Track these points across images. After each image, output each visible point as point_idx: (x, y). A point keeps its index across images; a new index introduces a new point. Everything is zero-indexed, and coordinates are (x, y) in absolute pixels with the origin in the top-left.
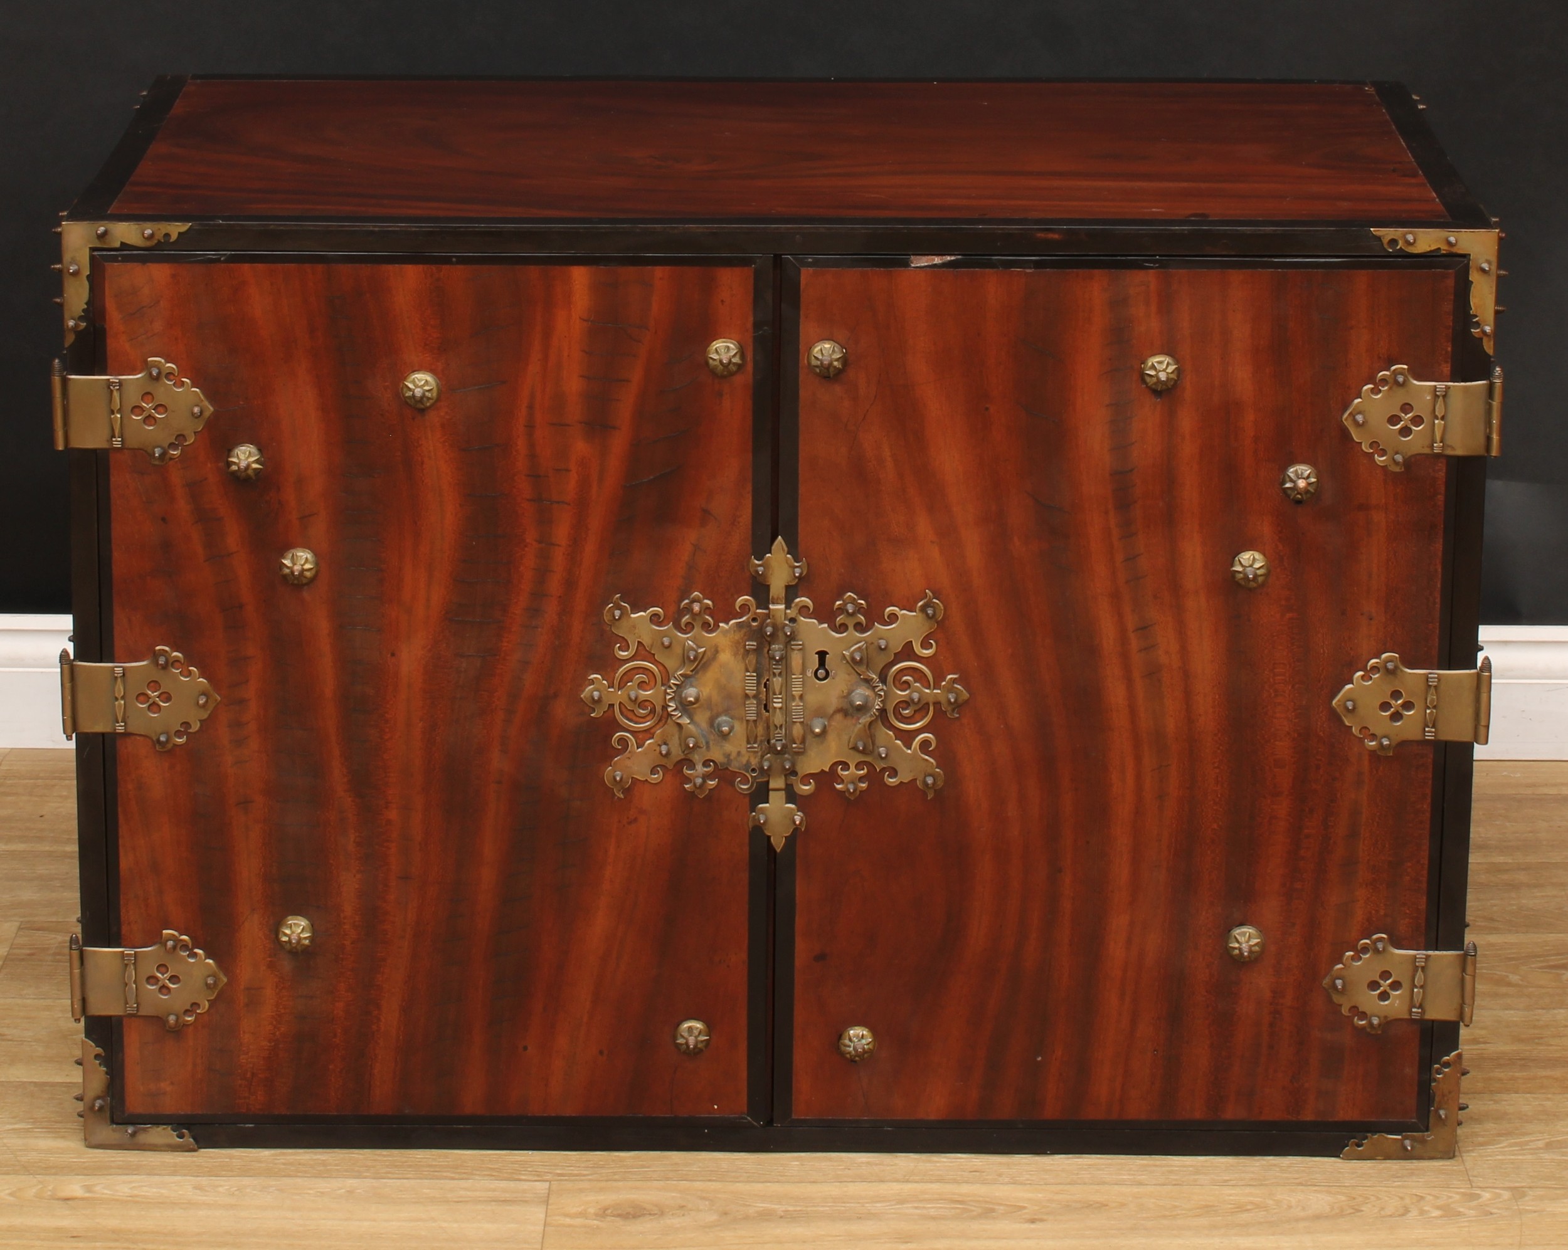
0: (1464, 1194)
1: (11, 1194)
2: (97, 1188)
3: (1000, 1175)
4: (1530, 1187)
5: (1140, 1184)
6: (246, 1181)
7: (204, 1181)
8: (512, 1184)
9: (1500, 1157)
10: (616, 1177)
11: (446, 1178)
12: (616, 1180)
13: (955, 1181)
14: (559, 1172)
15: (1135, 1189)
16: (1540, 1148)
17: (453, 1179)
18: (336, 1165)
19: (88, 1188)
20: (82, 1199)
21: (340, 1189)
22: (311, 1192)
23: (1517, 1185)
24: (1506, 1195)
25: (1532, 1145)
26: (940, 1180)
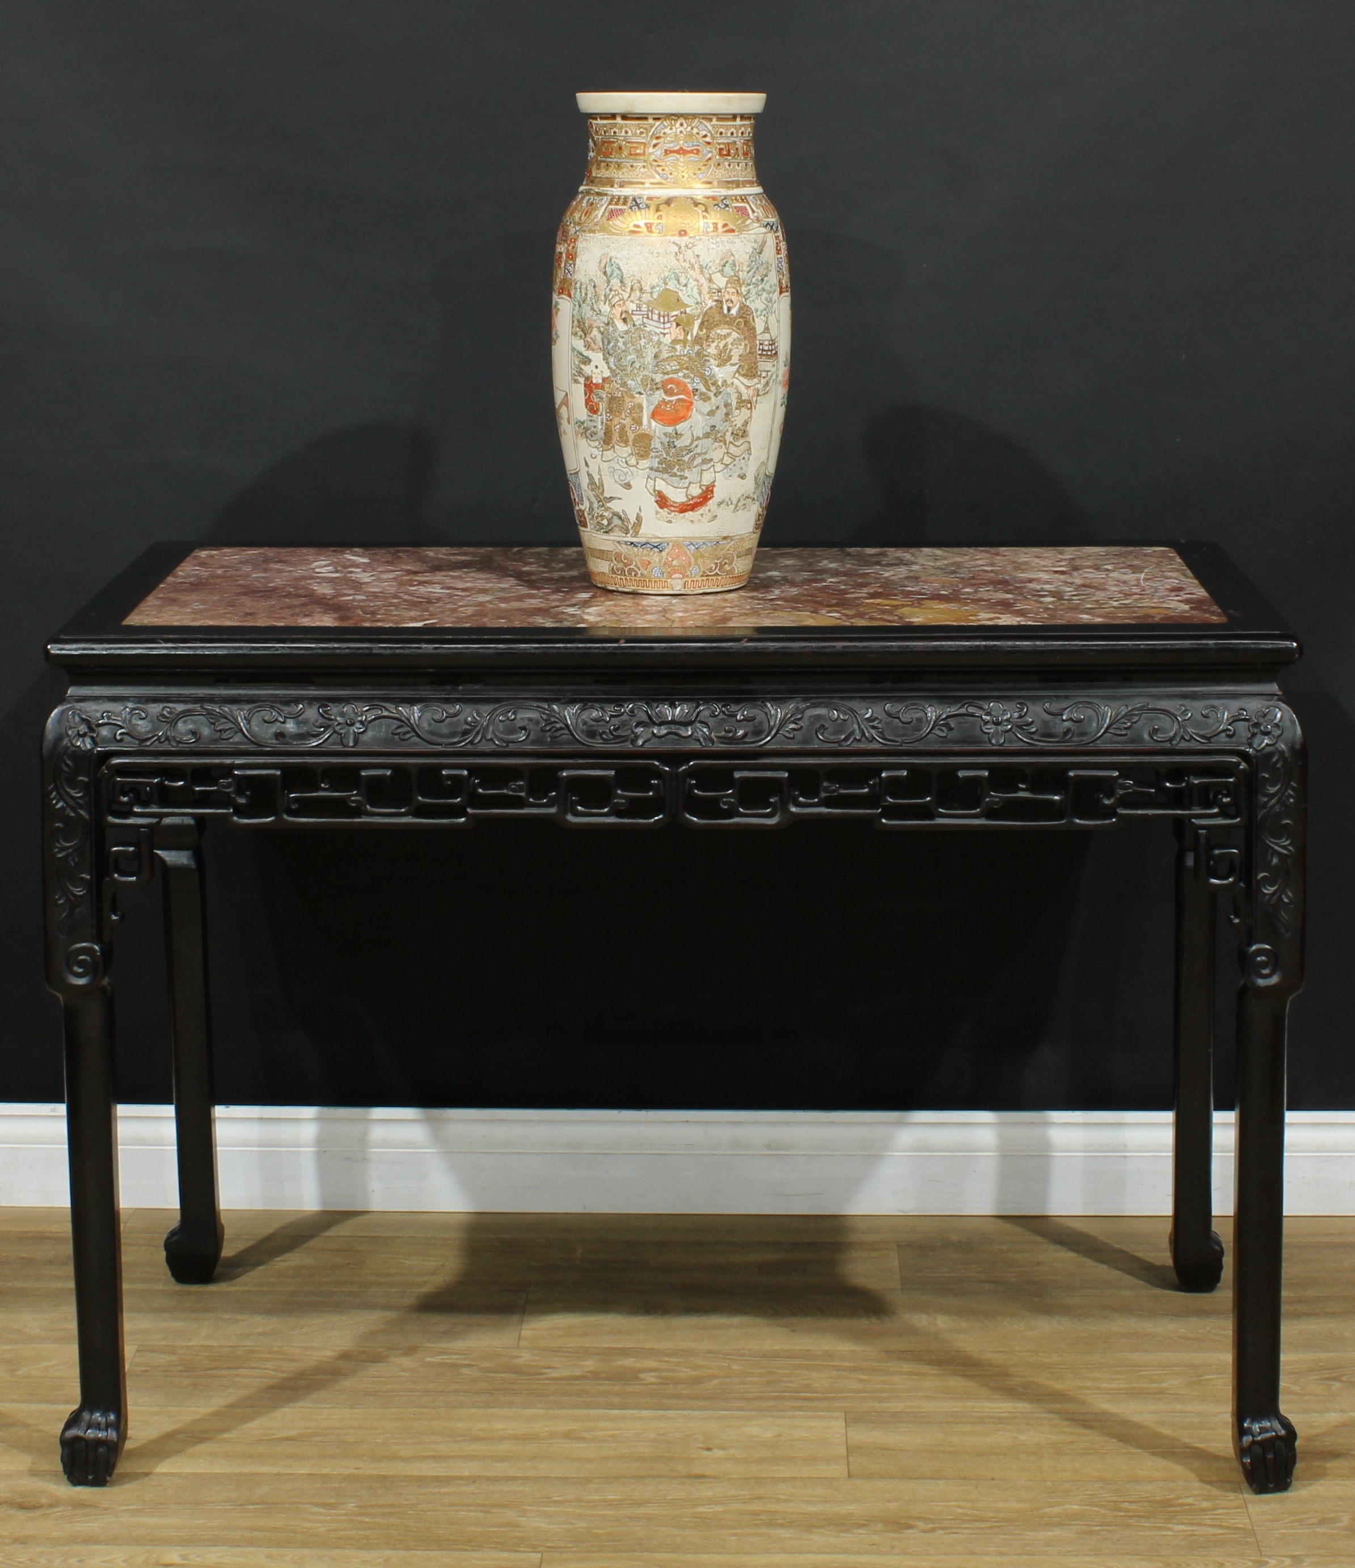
0: (1254, 1561)
1: (124, 1561)
2: (191, 1557)
3: (893, 1548)
4: (1307, 1556)
5: (1002, 1554)
6: (306, 1552)
7: (273, 1551)
8: (513, 1555)
9: (1283, 1531)
10: (594, 1549)
11: (461, 1550)
12: (593, 1552)
13: (858, 1553)
14: (549, 1545)
15: (999, 1559)
16: (1314, 1524)
17: (466, 1550)
18: (376, 1539)
19: (184, 1557)
20: (179, 1565)
21: (378, 1558)
22: (356, 1560)
23: (1297, 1553)
24: (1288, 1561)
25: (1309, 1521)
26: (846, 1552)
